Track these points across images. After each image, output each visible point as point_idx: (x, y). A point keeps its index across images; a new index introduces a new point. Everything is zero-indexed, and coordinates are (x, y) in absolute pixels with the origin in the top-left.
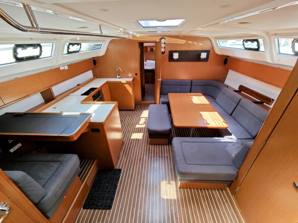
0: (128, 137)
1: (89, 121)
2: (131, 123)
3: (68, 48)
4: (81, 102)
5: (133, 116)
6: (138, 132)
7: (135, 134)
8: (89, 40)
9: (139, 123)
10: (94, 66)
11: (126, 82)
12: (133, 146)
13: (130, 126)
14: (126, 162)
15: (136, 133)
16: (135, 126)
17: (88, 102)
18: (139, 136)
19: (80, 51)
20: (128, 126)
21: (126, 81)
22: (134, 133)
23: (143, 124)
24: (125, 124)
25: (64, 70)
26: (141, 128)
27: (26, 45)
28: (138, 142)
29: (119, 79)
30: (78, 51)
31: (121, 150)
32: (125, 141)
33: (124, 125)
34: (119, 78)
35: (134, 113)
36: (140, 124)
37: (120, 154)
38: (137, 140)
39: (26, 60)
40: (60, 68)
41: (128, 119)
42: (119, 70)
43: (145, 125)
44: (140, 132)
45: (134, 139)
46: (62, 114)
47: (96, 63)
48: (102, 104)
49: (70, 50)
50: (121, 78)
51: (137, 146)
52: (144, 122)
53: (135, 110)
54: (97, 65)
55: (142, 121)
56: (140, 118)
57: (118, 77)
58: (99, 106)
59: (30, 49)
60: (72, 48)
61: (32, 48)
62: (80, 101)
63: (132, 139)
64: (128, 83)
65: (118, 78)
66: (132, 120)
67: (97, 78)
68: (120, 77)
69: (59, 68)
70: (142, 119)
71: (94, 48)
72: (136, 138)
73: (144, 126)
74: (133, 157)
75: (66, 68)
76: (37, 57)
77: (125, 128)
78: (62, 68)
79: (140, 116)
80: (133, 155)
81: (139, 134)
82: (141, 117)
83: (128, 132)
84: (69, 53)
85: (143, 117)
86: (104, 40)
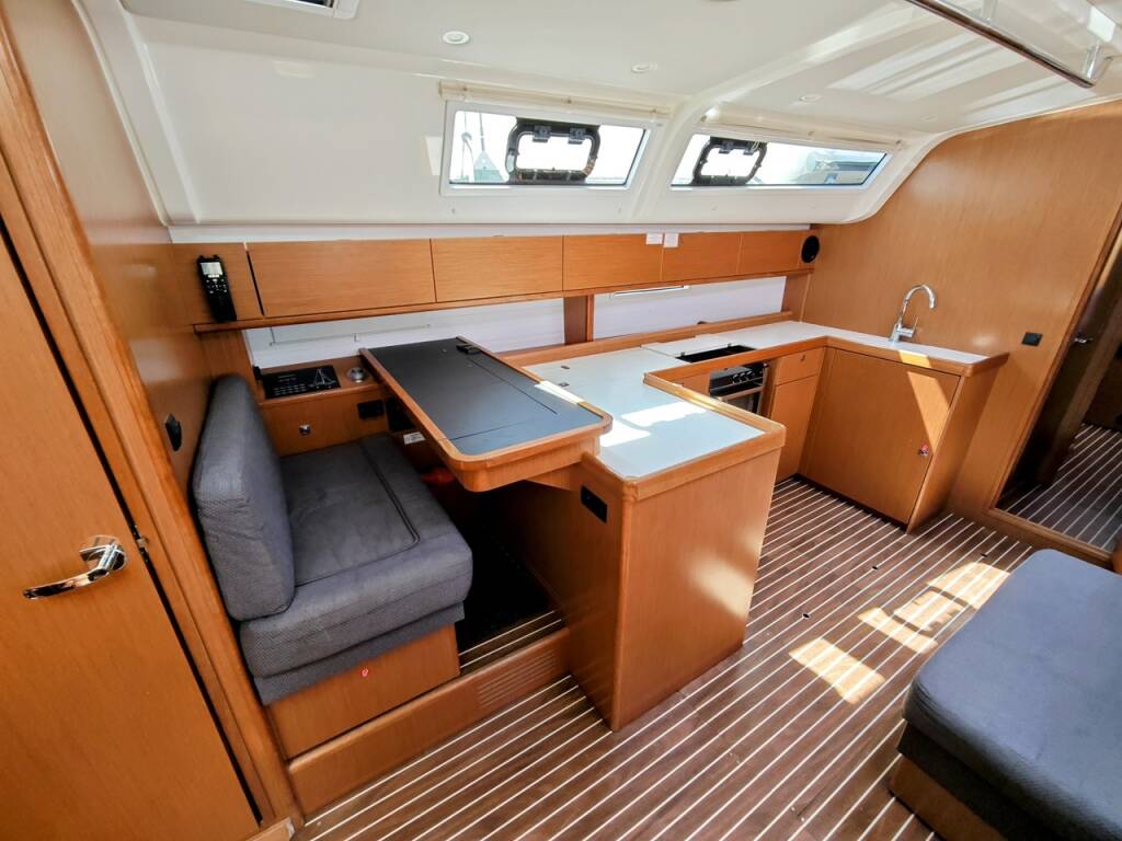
0: (780, 642)
1: (587, 449)
2: (844, 583)
3: (703, 158)
4: (645, 375)
5: (886, 554)
6: (857, 655)
7: (831, 648)
8: (811, 133)
9: (898, 612)
10: (800, 263)
11: (927, 364)
12: (773, 704)
13: (830, 593)
14: (682, 753)
15: (844, 647)
16: (861, 612)
17: (680, 386)
18: (849, 683)
19: (752, 181)
20: (820, 585)
21: (930, 359)
22: (831, 638)
23: (922, 633)
24: (809, 567)
25: (659, 247)
26: (893, 644)
27: (549, 128)
28: (821, 707)
29: (902, 344)
30: (741, 182)
31: (699, 673)
32: (754, 644)
33: (802, 572)
34: (902, 339)
35: (900, 545)
36: (900, 620)
37: (683, 691)
38: (819, 693)
39: (539, 181)
40: (649, 236)
41: (844, 557)
42: (921, 296)
43: (929, 643)
44: (871, 663)
45: (809, 674)
46: (538, 383)
47: (815, 254)
48: (718, 411)
49: (706, 171)
50: (913, 340)
51: (797, 728)
52: (936, 626)
53: (916, 531)
54: (817, 261)
55: (927, 610)
56: (920, 589)
57: (899, 330)
58: (696, 414)
59: (558, 143)
60: (720, 164)
61: (566, 139)
62: (647, 371)
63: (796, 666)
64: (938, 371)
65: (895, 336)
66: (862, 570)
67: (795, 318)
68: (909, 333)
69: (643, 237)
70: (935, 605)
71: (831, 181)
72: (822, 673)
73: (921, 645)
74: (729, 762)
75: (672, 241)
76: (577, 178)
77: (800, 586)
78: (653, 239)
79: (932, 576)
80: (742, 752)
81: (857, 665)
82: (932, 583)
83: (796, 615)
84: (699, 180)
85: (947, 595)
86: (898, 142)
